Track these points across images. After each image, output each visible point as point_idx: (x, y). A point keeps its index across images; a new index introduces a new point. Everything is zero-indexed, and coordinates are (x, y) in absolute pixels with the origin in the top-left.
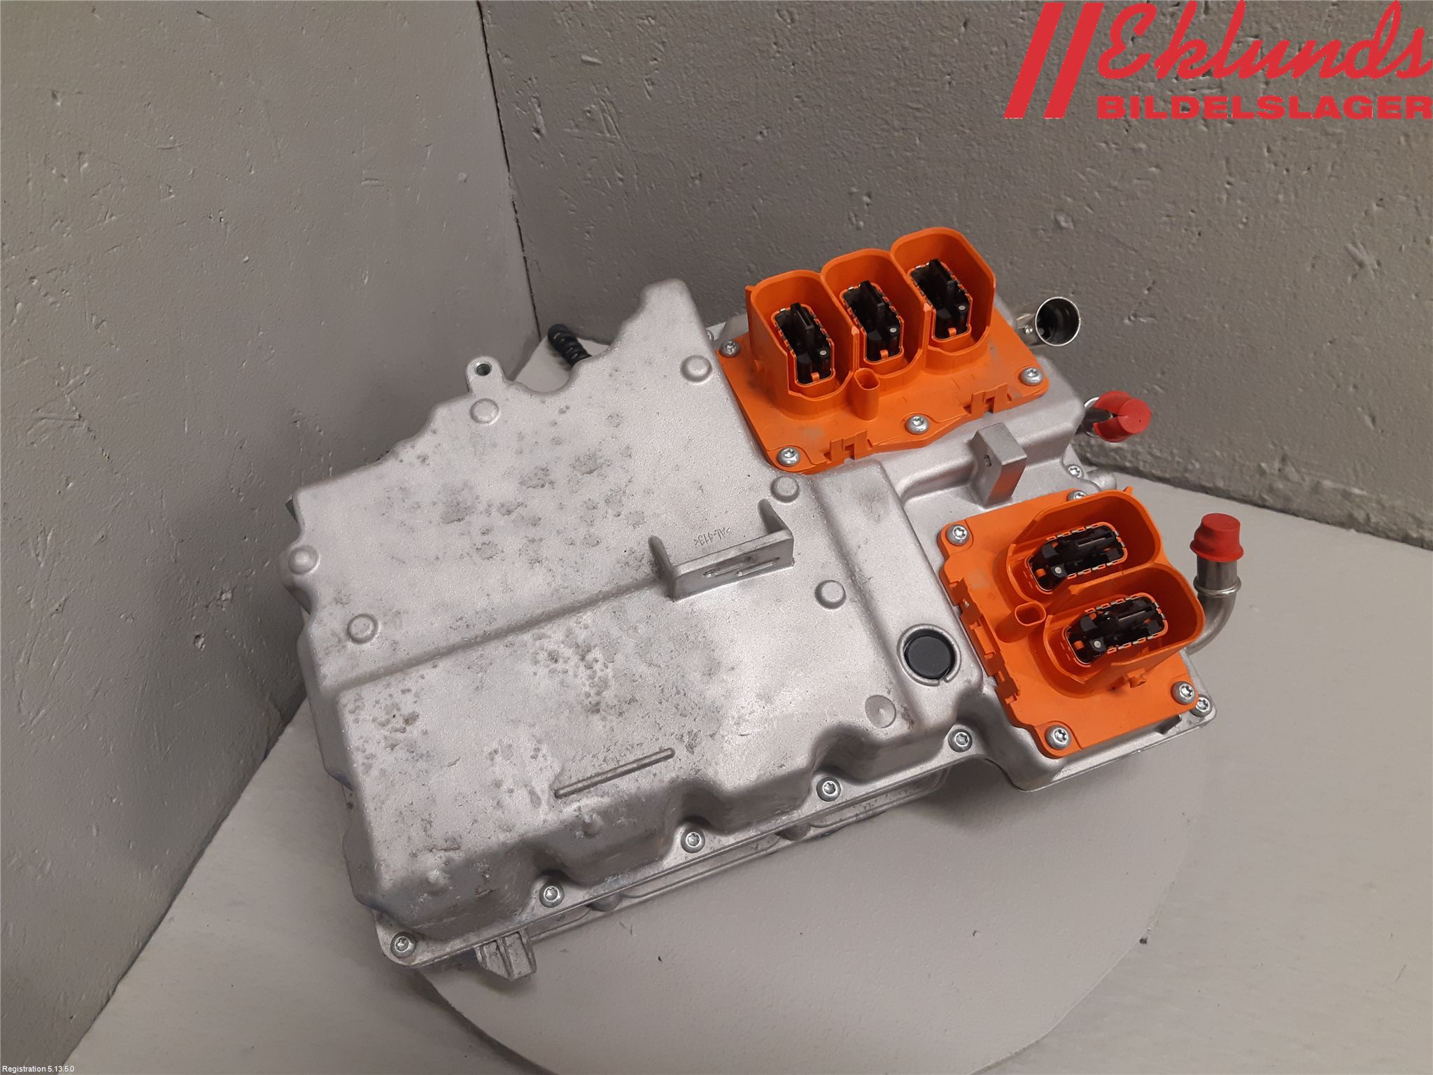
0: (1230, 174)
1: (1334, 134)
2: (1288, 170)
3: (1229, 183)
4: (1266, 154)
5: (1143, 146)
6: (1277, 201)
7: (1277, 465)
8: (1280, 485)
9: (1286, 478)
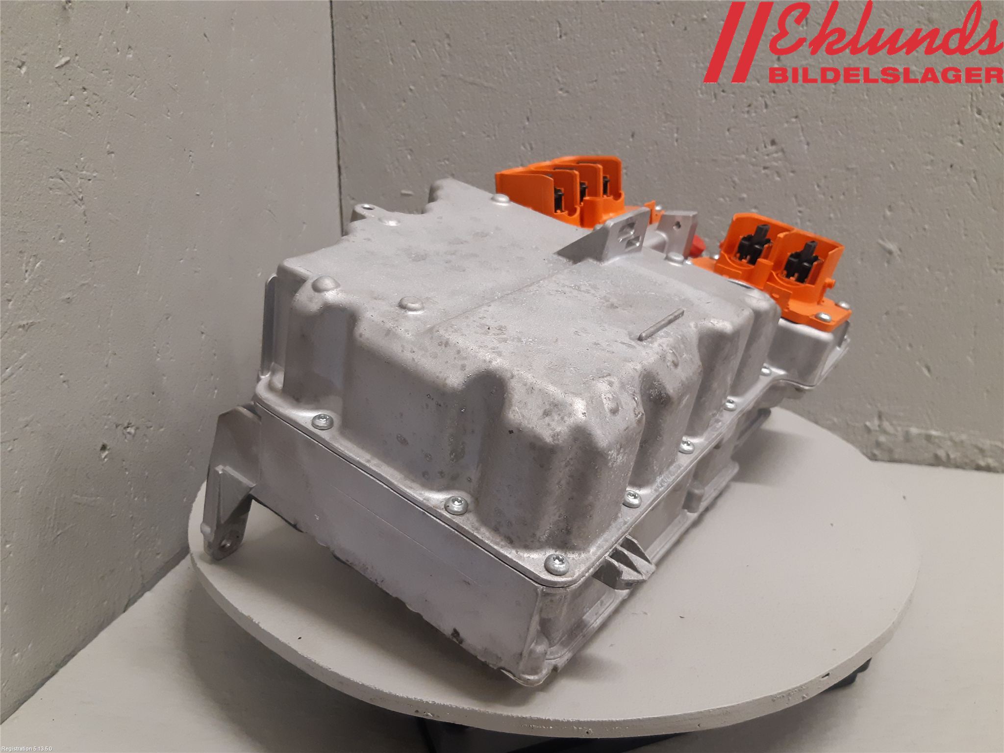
0: (799, 205)
1: (853, 169)
2: (832, 197)
3: (800, 212)
4: (817, 189)
5: (745, 195)
6: (830, 218)
7: (876, 422)
8: (882, 439)
9: (885, 432)
